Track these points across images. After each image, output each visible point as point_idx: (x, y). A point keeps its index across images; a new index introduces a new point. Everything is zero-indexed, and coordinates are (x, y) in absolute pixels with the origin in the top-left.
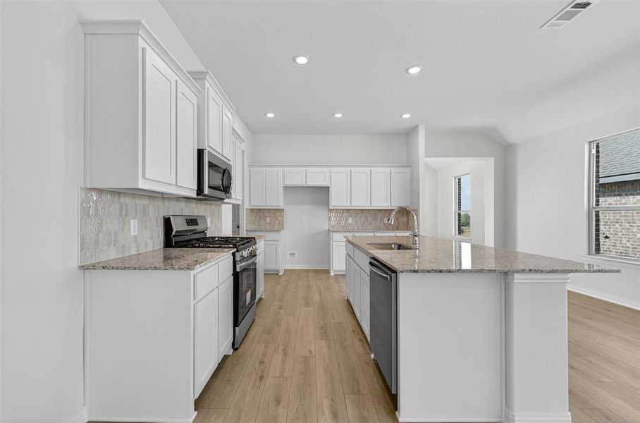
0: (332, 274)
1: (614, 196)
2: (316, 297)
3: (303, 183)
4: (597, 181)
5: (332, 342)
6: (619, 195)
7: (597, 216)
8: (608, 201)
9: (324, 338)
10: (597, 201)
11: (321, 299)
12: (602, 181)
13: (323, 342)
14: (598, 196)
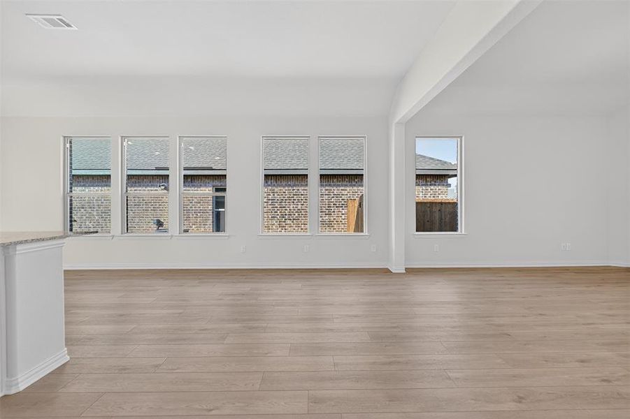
1: (80, 186)
4: (71, 172)
6: (84, 186)
7: (71, 200)
8: (78, 191)
10: (71, 188)
12: (74, 172)
14: (71, 184)
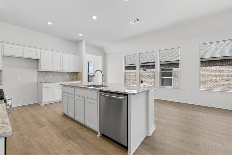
0: (43, 104)
2: (43, 119)
3: (21, 55)
5: (76, 139)
9: (69, 139)
11: (47, 119)
13: (71, 141)
